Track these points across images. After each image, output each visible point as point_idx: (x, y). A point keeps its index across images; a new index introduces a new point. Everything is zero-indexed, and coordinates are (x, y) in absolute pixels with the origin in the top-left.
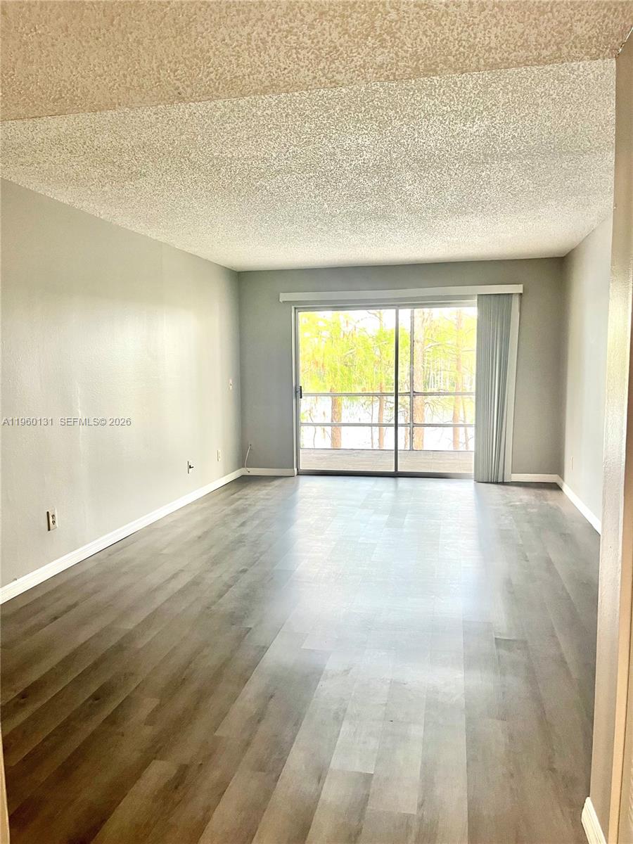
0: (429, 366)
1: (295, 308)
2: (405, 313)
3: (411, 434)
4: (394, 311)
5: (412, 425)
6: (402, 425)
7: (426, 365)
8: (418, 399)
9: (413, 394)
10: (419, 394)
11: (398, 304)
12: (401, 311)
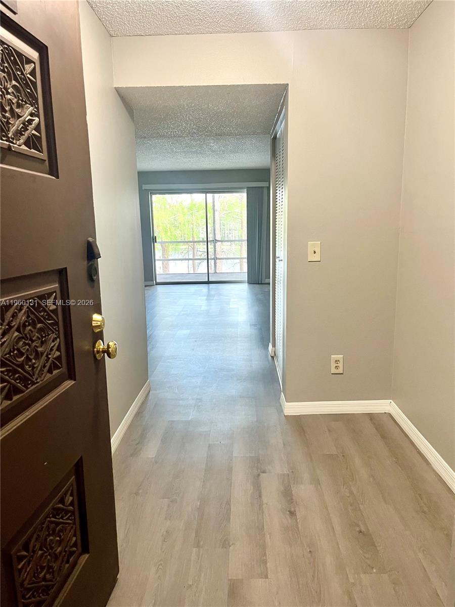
0: (224, 227)
1: (151, 193)
2: (210, 196)
3: (215, 263)
4: (204, 195)
5: (215, 259)
6: (211, 259)
7: (222, 227)
8: (218, 244)
9: (215, 241)
10: (219, 241)
11: (206, 191)
12: (208, 195)
